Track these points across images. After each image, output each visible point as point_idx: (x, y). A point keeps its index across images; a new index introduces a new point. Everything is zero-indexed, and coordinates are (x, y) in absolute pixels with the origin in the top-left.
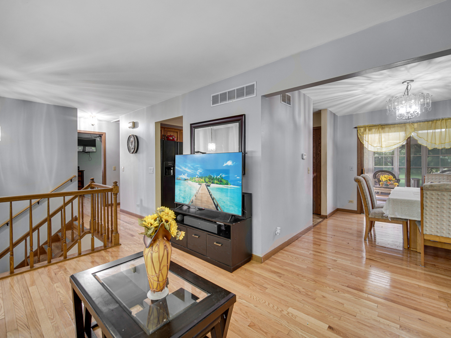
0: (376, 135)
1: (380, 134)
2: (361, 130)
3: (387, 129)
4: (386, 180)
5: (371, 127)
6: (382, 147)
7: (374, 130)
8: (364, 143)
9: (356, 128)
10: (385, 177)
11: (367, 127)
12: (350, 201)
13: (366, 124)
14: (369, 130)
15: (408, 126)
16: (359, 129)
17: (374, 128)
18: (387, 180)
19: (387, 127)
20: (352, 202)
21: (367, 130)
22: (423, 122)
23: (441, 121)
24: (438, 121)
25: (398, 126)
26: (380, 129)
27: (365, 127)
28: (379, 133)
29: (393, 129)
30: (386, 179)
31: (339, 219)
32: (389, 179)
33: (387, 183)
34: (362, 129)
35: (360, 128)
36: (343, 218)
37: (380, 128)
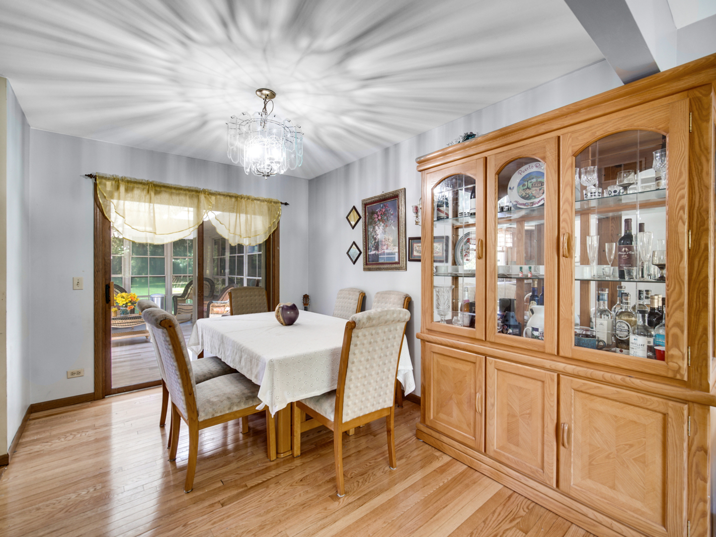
0: (143, 204)
1: (152, 204)
2: (105, 185)
3: (165, 196)
4: (125, 303)
5: (131, 184)
6: (155, 233)
7: (137, 192)
8: (112, 219)
9: (90, 176)
10: (123, 297)
11: (123, 180)
12: (73, 374)
13: (120, 174)
14: (127, 190)
15: (202, 197)
16: (100, 183)
17: (138, 188)
18: (127, 303)
19: (165, 191)
20: (79, 373)
21: (122, 189)
22: (224, 195)
23: (246, 199)
24: (243, 199)
25: (186, 194)
26: (152, 194)
27: (117, 181)
28: (150, 202)
29: (176, 198)
30: (126, 300)
31: (57, 444)
32: (130, 299)
33: (128, 309)
34: (109, 184)
35: (104, 181)
36: (65, 435)
37: (152, 190)
